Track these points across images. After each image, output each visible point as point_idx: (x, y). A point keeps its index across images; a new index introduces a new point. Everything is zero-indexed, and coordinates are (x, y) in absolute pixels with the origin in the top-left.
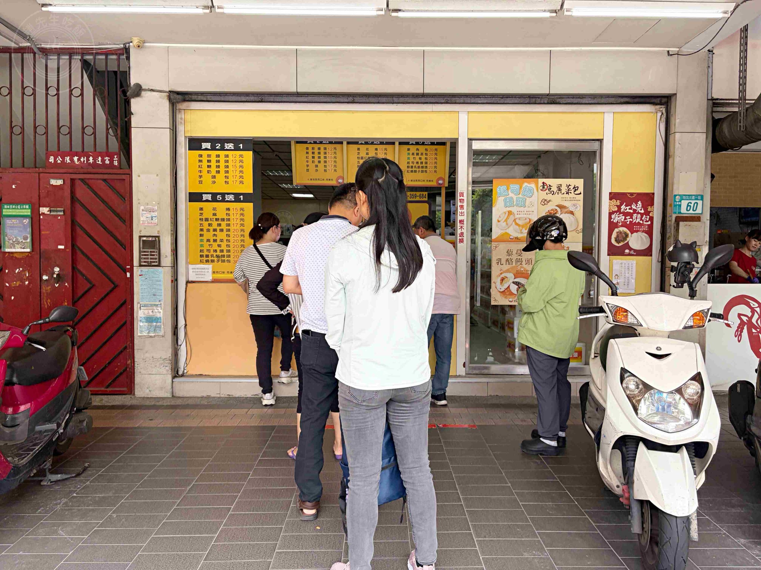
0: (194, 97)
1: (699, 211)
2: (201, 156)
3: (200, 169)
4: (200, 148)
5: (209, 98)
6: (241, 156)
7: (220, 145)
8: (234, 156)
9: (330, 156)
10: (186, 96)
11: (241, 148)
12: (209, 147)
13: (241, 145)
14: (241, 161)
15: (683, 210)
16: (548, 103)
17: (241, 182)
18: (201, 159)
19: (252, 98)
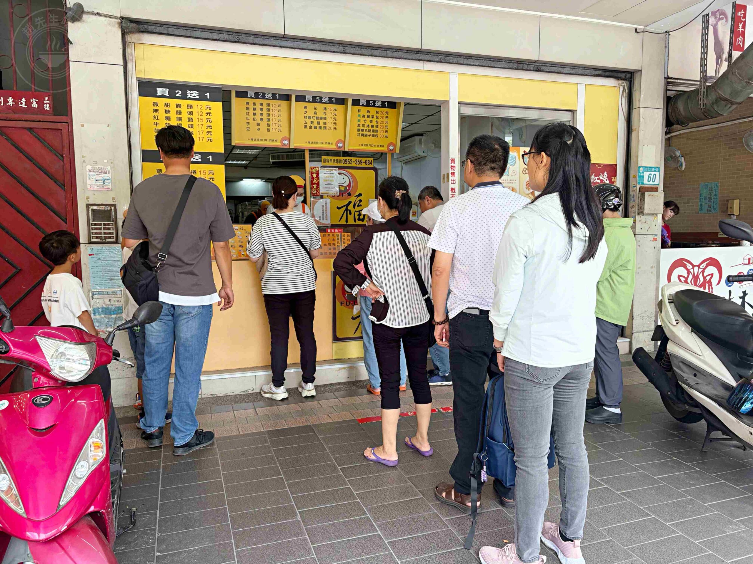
0: (150, 28)
1: (656, 182)
2: (156, 104)
3: (156, 121)
4: (155, 95)
5: (171, 31)
6: (208, 107)
7: (180, 92)
8: (199, 107)
9: (274, 113)
10: (141, 26)
11: (208, 97)
12: (167, 94)
13: (208, 94)
14: (209, 114)
15: (646, 182)
16: (533, 71)
17: (209, 139)
18: (156, 108)
19: (226, 37)
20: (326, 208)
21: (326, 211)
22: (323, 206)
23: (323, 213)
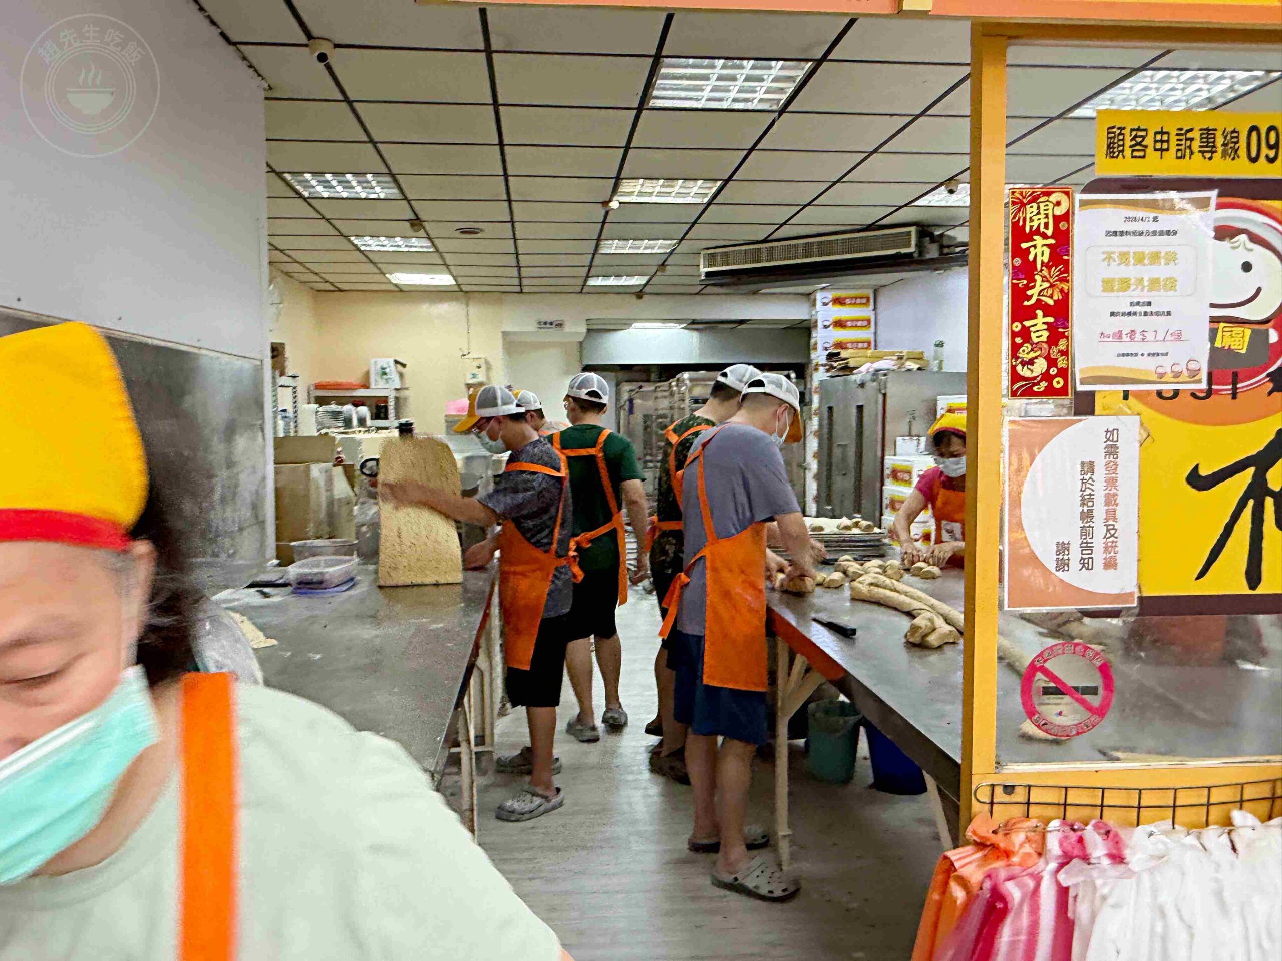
20: (1111, 482)
21: (1111, 500)
22: (1088, 467)
23: (1087, 516)
